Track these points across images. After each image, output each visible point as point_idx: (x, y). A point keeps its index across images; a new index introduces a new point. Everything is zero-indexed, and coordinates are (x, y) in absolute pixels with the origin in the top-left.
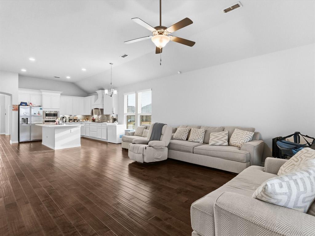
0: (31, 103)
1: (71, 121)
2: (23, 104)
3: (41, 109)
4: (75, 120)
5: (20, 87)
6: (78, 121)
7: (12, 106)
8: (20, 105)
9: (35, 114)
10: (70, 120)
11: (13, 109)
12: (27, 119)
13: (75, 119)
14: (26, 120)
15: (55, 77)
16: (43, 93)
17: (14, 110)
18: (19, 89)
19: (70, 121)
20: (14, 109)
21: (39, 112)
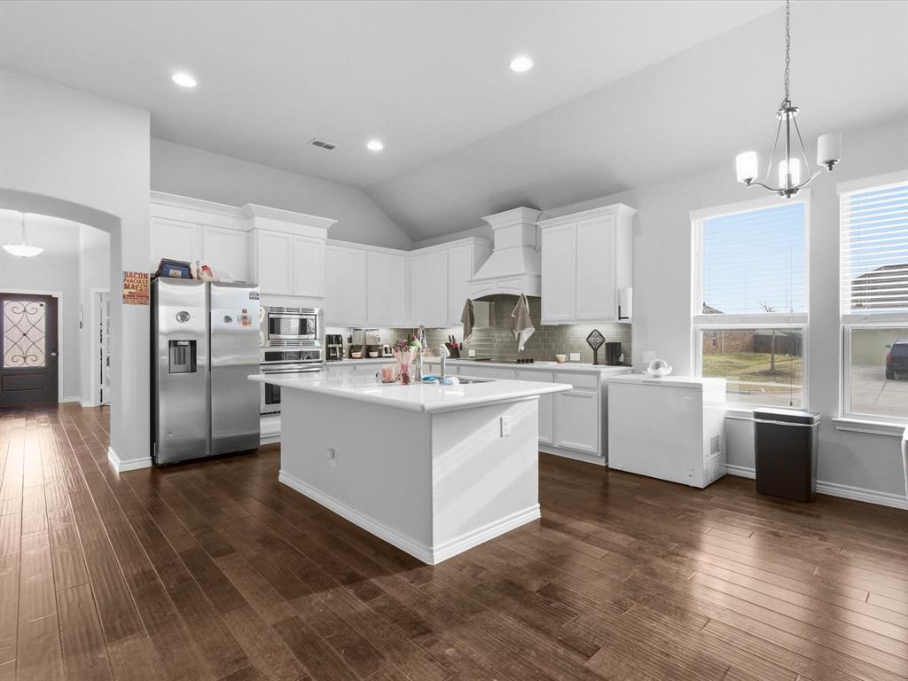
0: (205, 268)
1: (358, 354)
2: (172, 272)
3: (254, 296)
4: (369, 349)
5: (157, 184)
6: (384, 354)
7: (122, 278)
8: (158, 274)
9: (228, 319)
10: (353, 349)
11: (126, 292)
12: (193, 343)
13: (370, 343)
14: (188, 350)
15: (318, 144)
16: (259, 222)
17: (129, 298)
18: (152, 196)
19: (354, 354)
20: (131, 295)
21: (245, 311)
